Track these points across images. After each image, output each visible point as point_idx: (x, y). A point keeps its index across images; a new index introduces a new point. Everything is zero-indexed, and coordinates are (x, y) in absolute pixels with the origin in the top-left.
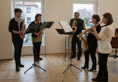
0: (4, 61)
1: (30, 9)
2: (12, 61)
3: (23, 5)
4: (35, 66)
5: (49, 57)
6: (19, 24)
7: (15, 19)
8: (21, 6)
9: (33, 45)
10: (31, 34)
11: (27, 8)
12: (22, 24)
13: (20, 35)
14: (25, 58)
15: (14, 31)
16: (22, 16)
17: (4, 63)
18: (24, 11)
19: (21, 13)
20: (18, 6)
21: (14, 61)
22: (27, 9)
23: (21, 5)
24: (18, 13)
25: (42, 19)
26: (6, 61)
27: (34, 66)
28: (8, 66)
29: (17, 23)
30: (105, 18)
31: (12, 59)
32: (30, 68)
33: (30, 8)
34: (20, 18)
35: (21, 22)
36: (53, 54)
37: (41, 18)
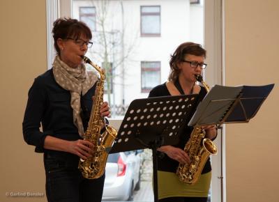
1: (158, 14)
6: (78, 102)
7: (57, 76)
10: (148, 153)
12: (92, 101)
13: (78, 158)
15: (50, 140)
16: (89, 61)
19: (87, 43)
22: (142, 14)
24: (72, 44)
25: (204, 71)
29: (68, 93)
33: (155, 10)
34: (83, 67)
37: (201, 64)
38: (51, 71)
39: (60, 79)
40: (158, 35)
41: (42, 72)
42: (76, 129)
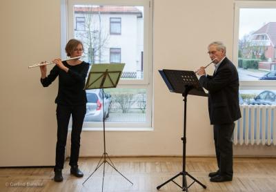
0: (37, 171)
1: (120, 22)
3: (100, 10)
5: (163, 167)
8: (94, 15)
11: (113, 20)
18: (103, 31)
20: (85, 15)
22: (111, 22)
23: (95, 13)
33: (119, 20)
36: (174, 157)
40: (120, 34)
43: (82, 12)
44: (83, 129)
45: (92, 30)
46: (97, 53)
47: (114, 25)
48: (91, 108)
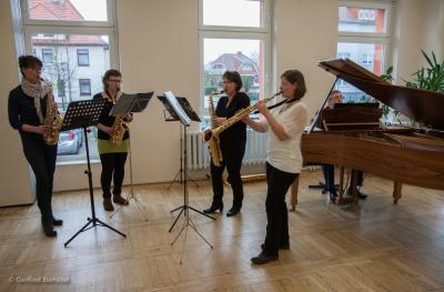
1: (87, 54)
2: (31, 209)
3: (66, 43)
4: (95, 225)
6: (39, 103)
7: (24, 89)
8: (61, 48)
9: (99, 161)
11: (79, 52)
14: (69, 199)
17: (7, 215)
18: (71, 62)
20: (51, 48)
21: (36, 209)
22: (79, 54)
23: (61, 45)
26: (12, 210)
27: (92, 224)
28: (19, 226)
30: (289, 85)
31: (31, 205)
32: (81, 231)
33: (86, 52)
34: (39, 83)
35: (43, 96)
38: (20, 87)
39: (26, 91)
40: (88, 65)
41: (14, 87)
42: (38, 118)
43: (49, 45)
44: (57, 163)
45: (59, 62)
46: (67, 84)
47: (82, 57)
48: (63, 139)
